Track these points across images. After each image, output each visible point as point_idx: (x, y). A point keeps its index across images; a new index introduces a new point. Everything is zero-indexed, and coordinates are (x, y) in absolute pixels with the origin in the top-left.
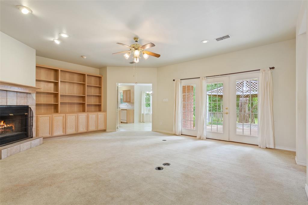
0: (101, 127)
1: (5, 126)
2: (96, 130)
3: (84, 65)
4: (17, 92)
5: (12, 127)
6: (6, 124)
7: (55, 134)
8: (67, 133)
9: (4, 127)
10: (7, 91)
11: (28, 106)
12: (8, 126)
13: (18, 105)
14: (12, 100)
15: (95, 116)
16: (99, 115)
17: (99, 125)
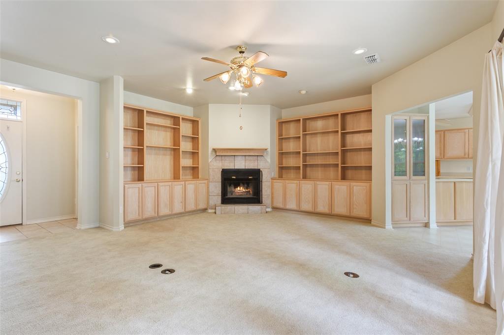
0: (360, 212)
2: (348, 214)
3: (338, 99)
5: (250, 191)
7: (288, 207)
8: (302, 209)
9: (243, 191)
10: (235, 156)
11: (260, 169)
13: (246, 168)
14: (240, 164)
15: (345, 187)
16: (355, 187)
17: (355, 206)
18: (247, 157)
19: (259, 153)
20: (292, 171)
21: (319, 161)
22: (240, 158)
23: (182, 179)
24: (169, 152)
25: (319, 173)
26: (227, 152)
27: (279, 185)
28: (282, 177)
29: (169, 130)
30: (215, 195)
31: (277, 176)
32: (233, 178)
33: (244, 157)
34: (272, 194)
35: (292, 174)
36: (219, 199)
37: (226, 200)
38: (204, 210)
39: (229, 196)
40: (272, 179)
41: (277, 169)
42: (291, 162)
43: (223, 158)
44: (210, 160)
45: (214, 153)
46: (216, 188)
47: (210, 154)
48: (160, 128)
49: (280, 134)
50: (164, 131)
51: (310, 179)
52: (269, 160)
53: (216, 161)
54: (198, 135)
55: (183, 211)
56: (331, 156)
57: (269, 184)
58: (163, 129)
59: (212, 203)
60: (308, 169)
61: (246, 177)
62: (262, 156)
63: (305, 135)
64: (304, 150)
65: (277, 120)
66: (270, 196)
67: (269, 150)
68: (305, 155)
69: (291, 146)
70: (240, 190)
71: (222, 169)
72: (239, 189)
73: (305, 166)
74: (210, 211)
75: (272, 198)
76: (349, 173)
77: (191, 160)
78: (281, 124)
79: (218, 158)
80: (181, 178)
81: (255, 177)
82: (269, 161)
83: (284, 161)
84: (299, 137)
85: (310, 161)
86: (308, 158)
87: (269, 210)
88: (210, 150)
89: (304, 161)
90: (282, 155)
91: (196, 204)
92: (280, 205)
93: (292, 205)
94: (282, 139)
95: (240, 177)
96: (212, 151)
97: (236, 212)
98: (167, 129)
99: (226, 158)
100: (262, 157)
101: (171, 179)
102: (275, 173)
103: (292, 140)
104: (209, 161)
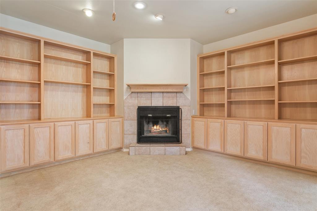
1: (161, 130)
4: (163, 92)
6: (162, 128)
8: (228, 152)
9: (159, 130)
10: (151, 92)
11: (179, 107)
12: (163, 129)
14: (158, 101)
15: (288, 130)
16: (303, 130)
17: (303, 154)
18: (165, 94)
19: (178, 90)
20: (214, 108)
21: (247, 97)
22: (157, 95)
23: (94, 117)
24: (80, 89)
25: (247, 111)
26: (143, 88)
27: (200, 123)
28: (203, 115)
29: (81, 66)
30: (130, 133)
31: (198, 113)
32: (150, 117)
33: (161, 94)
34: (193, 132)
35: (215, 112)
36: (135, 138)
37: (142, 139)
38: (119, 149)
39: (146, 134)
40: (193, 117)
41: (198, 107)
42: (214, 99)
43: (139, 95)
44: (125, 97)
45: (129, 90)
46: (132, 126)
47: (124, 92)
48: (69, 63)
49: (202, 70)
50: (74, 66)
51: (235, 117)
52: (189, 97)
53: (131, 97)
54: (114, 72)
55: (91, 152)
56: (262, 92)
57: (189, 122)
58: (73, 64)
59: (127, 141)
60: (233, 107)
61: (164, 115)
62: (182, 92)
63: (230, 69)
64: (229, 86)
65: (198, 56)
66: (191, 135)
67: (189, 86)
68: (230, 91)
69: (213, 82)
70: (157, 129)
71: (138, 107)
72: (155, 127)
73: (230, 103)
74: (125, 150)
75: (193, 137)
76: (287, 111)
77: (109, 98)
78: (203, 59)
79: (133, 94)
80: (92, 116)
81: (174, 115)
82: (190, 99)
83: (206, 98)
84: (223, 72)
85: (236, 97)
86: (233, 94)
87: (189, 150)
88: (125, 87)
89: (229, 98)
90: (203, 91)
91: (108, 144)
92: (202, 146)
93: (215, 146)
94: (203, 75)
95: (157, 115)
96: (127, 88)
97: (151, 153)
98: (79, 65)
99: (143, 95)
100: (182, 94)
101: (83, 117)
102: (196, 110)
103: (214, 76)
104: (124, 99)
